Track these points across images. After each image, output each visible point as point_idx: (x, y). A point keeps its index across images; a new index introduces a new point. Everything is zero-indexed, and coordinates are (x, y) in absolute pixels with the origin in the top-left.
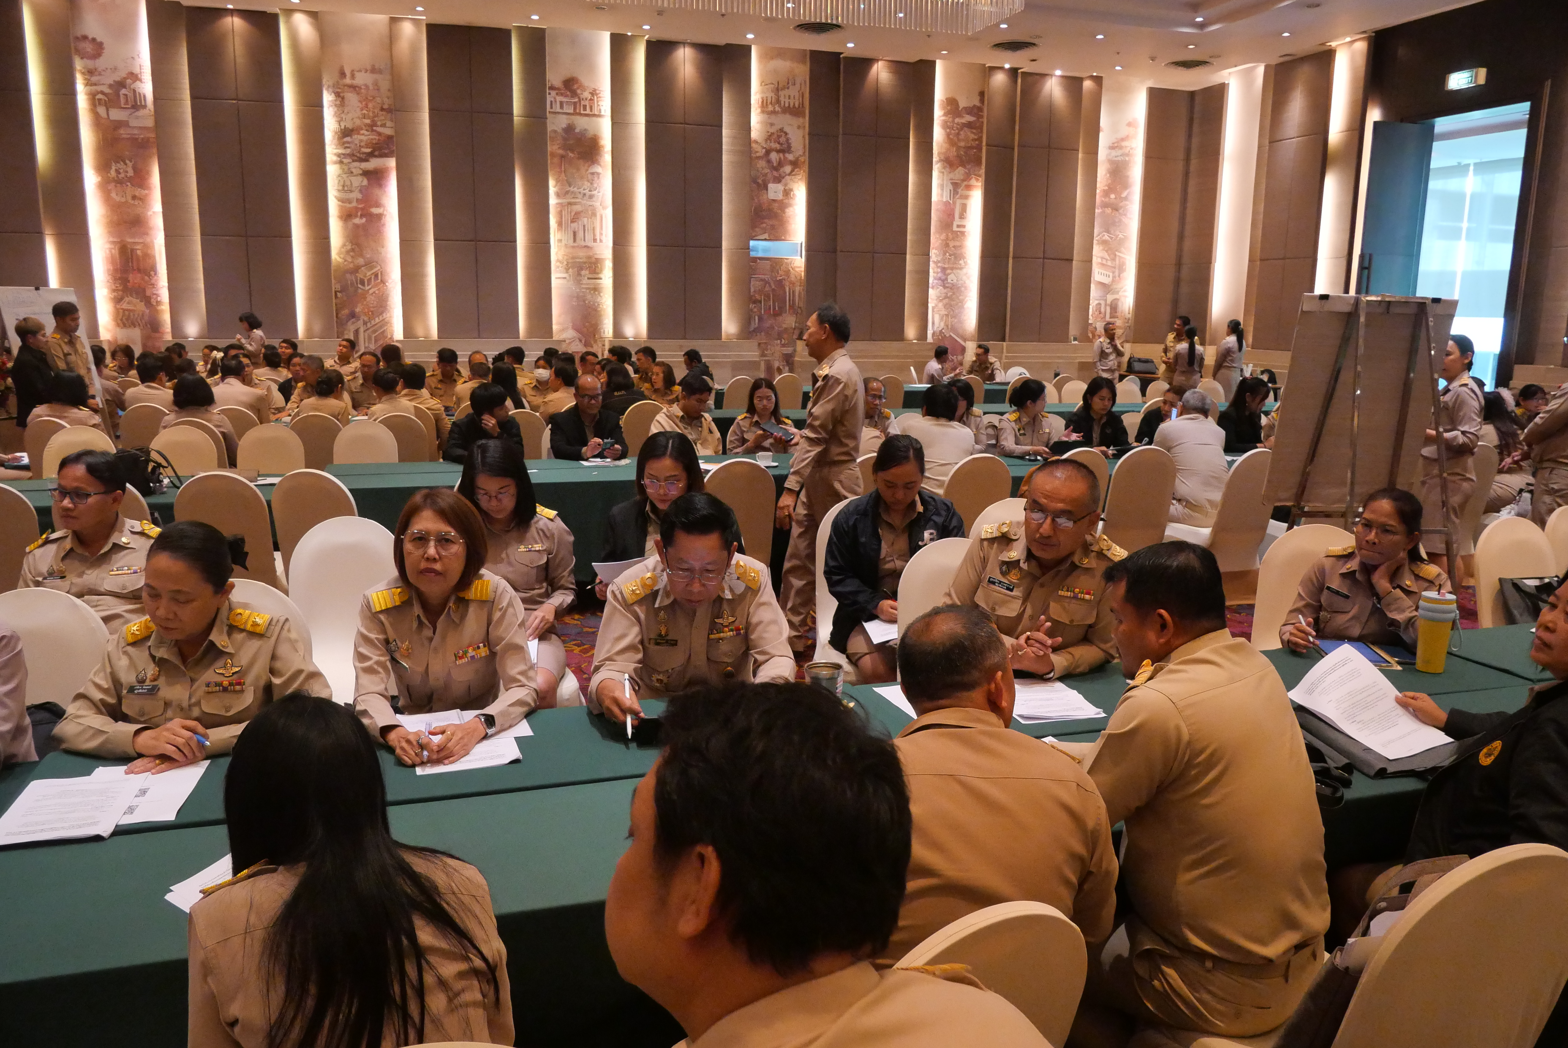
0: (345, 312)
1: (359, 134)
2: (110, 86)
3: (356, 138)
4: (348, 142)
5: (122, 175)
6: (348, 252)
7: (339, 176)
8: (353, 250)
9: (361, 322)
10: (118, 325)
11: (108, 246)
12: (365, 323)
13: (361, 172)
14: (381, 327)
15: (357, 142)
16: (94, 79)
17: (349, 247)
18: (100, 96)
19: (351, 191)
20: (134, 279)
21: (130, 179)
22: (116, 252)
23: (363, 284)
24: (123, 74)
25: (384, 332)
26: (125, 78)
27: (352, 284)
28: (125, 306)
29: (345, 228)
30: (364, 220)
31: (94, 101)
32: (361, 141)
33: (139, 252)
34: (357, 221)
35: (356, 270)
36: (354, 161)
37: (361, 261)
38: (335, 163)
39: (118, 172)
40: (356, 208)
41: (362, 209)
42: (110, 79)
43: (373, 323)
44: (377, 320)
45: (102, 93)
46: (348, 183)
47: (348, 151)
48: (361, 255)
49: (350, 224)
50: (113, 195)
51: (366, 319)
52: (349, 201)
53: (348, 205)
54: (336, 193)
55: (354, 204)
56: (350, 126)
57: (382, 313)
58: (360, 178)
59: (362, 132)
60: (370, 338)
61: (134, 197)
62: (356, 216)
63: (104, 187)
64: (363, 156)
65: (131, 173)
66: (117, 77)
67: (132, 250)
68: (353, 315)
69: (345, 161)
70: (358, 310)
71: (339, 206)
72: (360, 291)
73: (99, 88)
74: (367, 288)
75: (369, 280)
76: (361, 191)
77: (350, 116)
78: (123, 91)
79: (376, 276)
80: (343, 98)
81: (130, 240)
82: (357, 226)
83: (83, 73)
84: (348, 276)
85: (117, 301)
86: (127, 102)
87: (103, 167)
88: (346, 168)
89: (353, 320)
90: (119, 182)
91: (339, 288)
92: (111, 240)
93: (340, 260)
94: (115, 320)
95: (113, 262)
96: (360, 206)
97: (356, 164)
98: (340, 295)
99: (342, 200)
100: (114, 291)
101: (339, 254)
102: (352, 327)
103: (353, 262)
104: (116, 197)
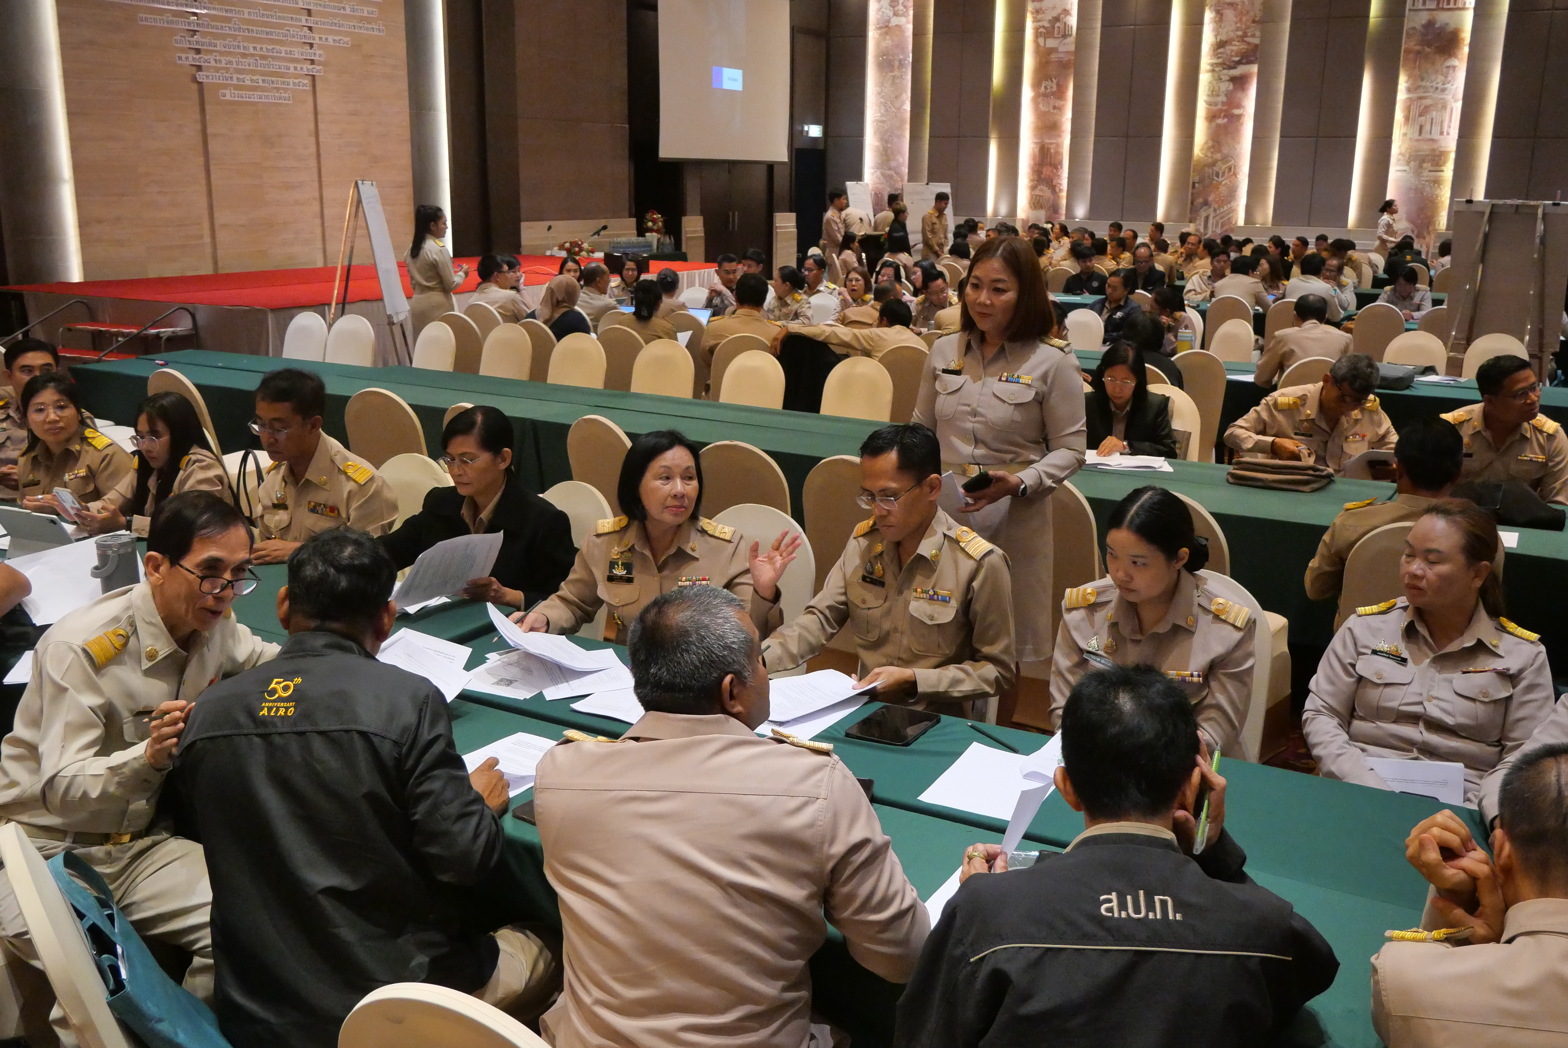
0: (1201, 200)
1: (1231, 45)
2: (1050, 21)
3: (1228, 48)
4: (1221, 53)
5: (1049, 90)
6: (1209, 148)
7: (1210, 83)
8: (1213, 147)
9: (1212, 209)
10: (1031, 207)
11: (1032, 146)
12: (1215, 210)
13: (1228, 78)
14: (1228, 214)
15: (1228, 52)
16: (1039, 17)
17: (1210, 144)
18: (1042, 30)
19: (1218, 95)
20: (1046, 171)
21: (1053, 94)
22: (1037, 150)
23: (1218, 177)
24: (1059, 11)
25: (1229, 219)
26: (1060, 14)
27: (1209, 177)
28: (1037, 192)
29: (1209, 128)
30: (1226, 120)
31: (1037, 34)
32: (1232, 51)
33: (1052, 151)
34: (1220, 121)
35: (1214, 164)
36: (1224, 69)
37: (1218, 156)
38: (1208, 71)
39: (1046, 88)
40: (1221, 111)
41: (1225, 111)
42: (1049, 16)
43: (1222, 210)
44: (1226, 208)
45: (1043, 27)
46: (1217, 88)
47: (1220, 60)
48: (1220, 151)
49: (1214, 124)
50: (1041, 106)
51: (1216, 206)
52: (1216, 104)
53: (1214, 108)
54: (1205, 98)
55: (1219, 107)
56: (1224, 38)
57: (1229, 203)
58: (1227, 84)
59: (1234, 43)
60: (1217, 223)
61: (1055, 107)
62: (1219, 117)
63: (1035, 100)
64: (1232, 64)
65: (1055, 89)
66: (1055, 14)
67: (1049, 149)
68: (1206, 203)
69: (1217, 69)
70: (1210, 199)
71: (1208, 109)
72: (1215, 182)
73: (1041, 24)
74: (1221, 179)
75: (1224, 173)
76: (1226, 95)
77: (1225, 30)
78: (1058, 24)
79: (1230, 169)
80: (1222, 15)
81: (1047, 141)
82: (1219, 125)
83: (1033, 13)
84: (1206, 168)
85: (1033, 188)
86: (1059, 33)
87: (1036, 84)
88: (1216, 75)
89: (1205, 207)
90: (1045, 95)
91: (1197, 179)
92: (1036, 141)
93: (1201, 155)
94: (1030, 204)
95: (1034, 158)
96: (1224, 108)
97: (1225, 71)
98: (1197, 185)
99: (1209, 104)
100: (1032, 180)
101: (1201, 150)
102: (1203, 214)
103: (1212, 157)
104: (1042, 108)
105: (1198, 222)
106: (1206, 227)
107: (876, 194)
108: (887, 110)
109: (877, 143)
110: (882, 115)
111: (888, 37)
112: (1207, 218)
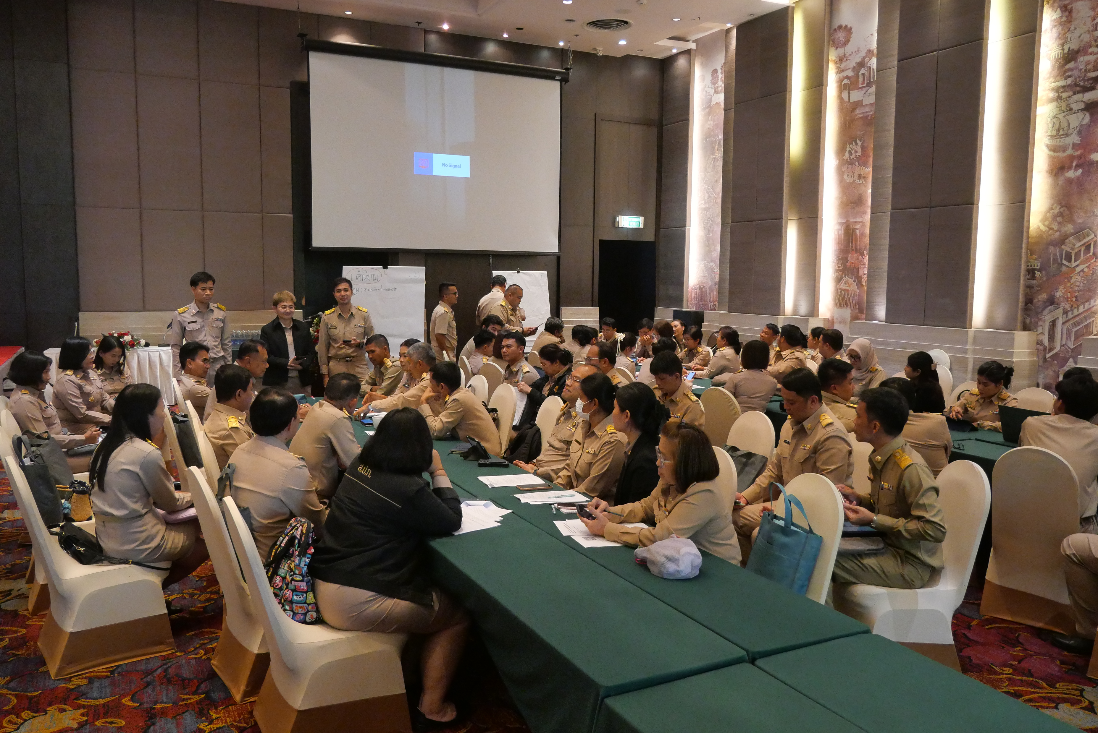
0: (1043, 296)
1: (1086, 54)
2: (854, 68)
3: (1082, 59)
4: (1071, 70)
5: (853, 156)
6: (1054, 217)
7: (1055, 117)
8: (1061, 214)
9: (1060, 310)
10: (836, 305)
11: (837, 227)
12: (1065, 312)
13: (1082, 106)
14: (1086, 318)
15: (1082, 66)
16: (843, 66)
17: (1056, 211)
18: (846, 81)
19: (1067, 135)
20: (852, 258)
21: (858, 158)
22: (841, 232)
23: (1069, 260)
24: (863, 54)
25: (1087, 326)
26: (864, 58)
27: (1055, 260)
28: (843, 286)
29: (1055, 186)
30: (1080, 171)
31: (842, 87)
32: (1088, 63)
33: (858, 232)
34: (1071, 174)
35: (1062, 240)
36: (1075, 93)
37: (1069, 228)
38: (1051, 101)
39: (850, 153)
40: (1072, 158)
41: (1080, 157)
42: (852, 63)
43: (1076, 312)
44: (1081, 309)
45: (847, 77)
46: (1065, 125)
47: (1069, 81)
48: (1071, 220)
49: (1061, 180)
50: (845, 176)
51: (1067, 306)
52: (1064, 149)
53: (1061, 155)
54: (1047, 141)
55: (1069, 152)
56: (1074, 45)
57: (1088, 300)
58: (1081, 115)
59: (1091, 50)
60: (1069, 332)
61: (860, 177)
62: (1070, 168)
63: (840, 171)
64: (1087, 84)
65: (859, 153)
66: (859, 60)
67: (854, 230)
68: (1052, 301)
69: (1064, 95)
70: (1058, 294)
71: (1051, 157)
72: (1064, 269)
73: (845, 74)
74: (1074, 264)
75: (1078, 255)
76: (1080, 133)
77: (1077, 33)
78: (862, 71)
79: (1088, 247)
80: (1070, 12)
81: (852, 220)
82: (1070, 181)
83: (836, 63)
84: (1051, 249)
85: (838, 280)
86: (863, 83)
87: (841, 150)
88: (1064, 105)
89: (1051, 307)
90: (851, 163)
91: (1037, 264)
92: (840, 221)
93: (1043, 228)
94: (835, 300)
95: (839, 243)
96: (1077, 153)
97: (1079, 97)
98: (1038, 274)
99: (1054, 149)
100: (837, 271)
101: (1043, 221)
102: (1047, 317)
103: (1059, 230)
104: (848, 179)
105: (1040, 329)
106: (1052, 337)
107: (701, 289)
108: (709, 197)
109: (702, 233)
110: (706, 203)
111: (710, 118)
112: (1053, 324)
